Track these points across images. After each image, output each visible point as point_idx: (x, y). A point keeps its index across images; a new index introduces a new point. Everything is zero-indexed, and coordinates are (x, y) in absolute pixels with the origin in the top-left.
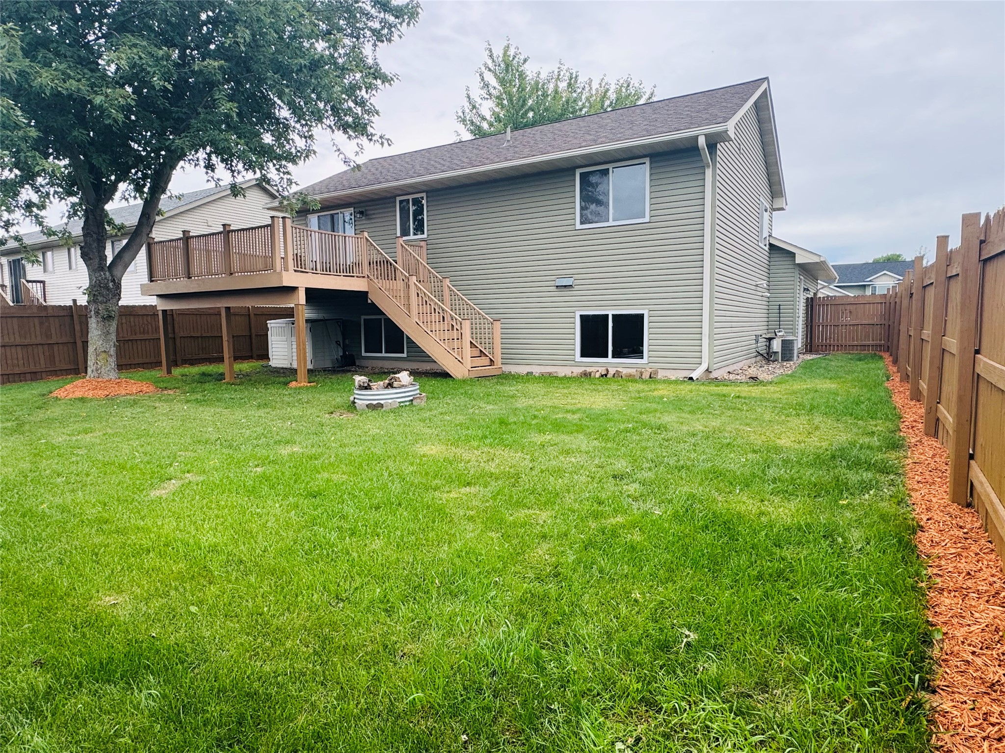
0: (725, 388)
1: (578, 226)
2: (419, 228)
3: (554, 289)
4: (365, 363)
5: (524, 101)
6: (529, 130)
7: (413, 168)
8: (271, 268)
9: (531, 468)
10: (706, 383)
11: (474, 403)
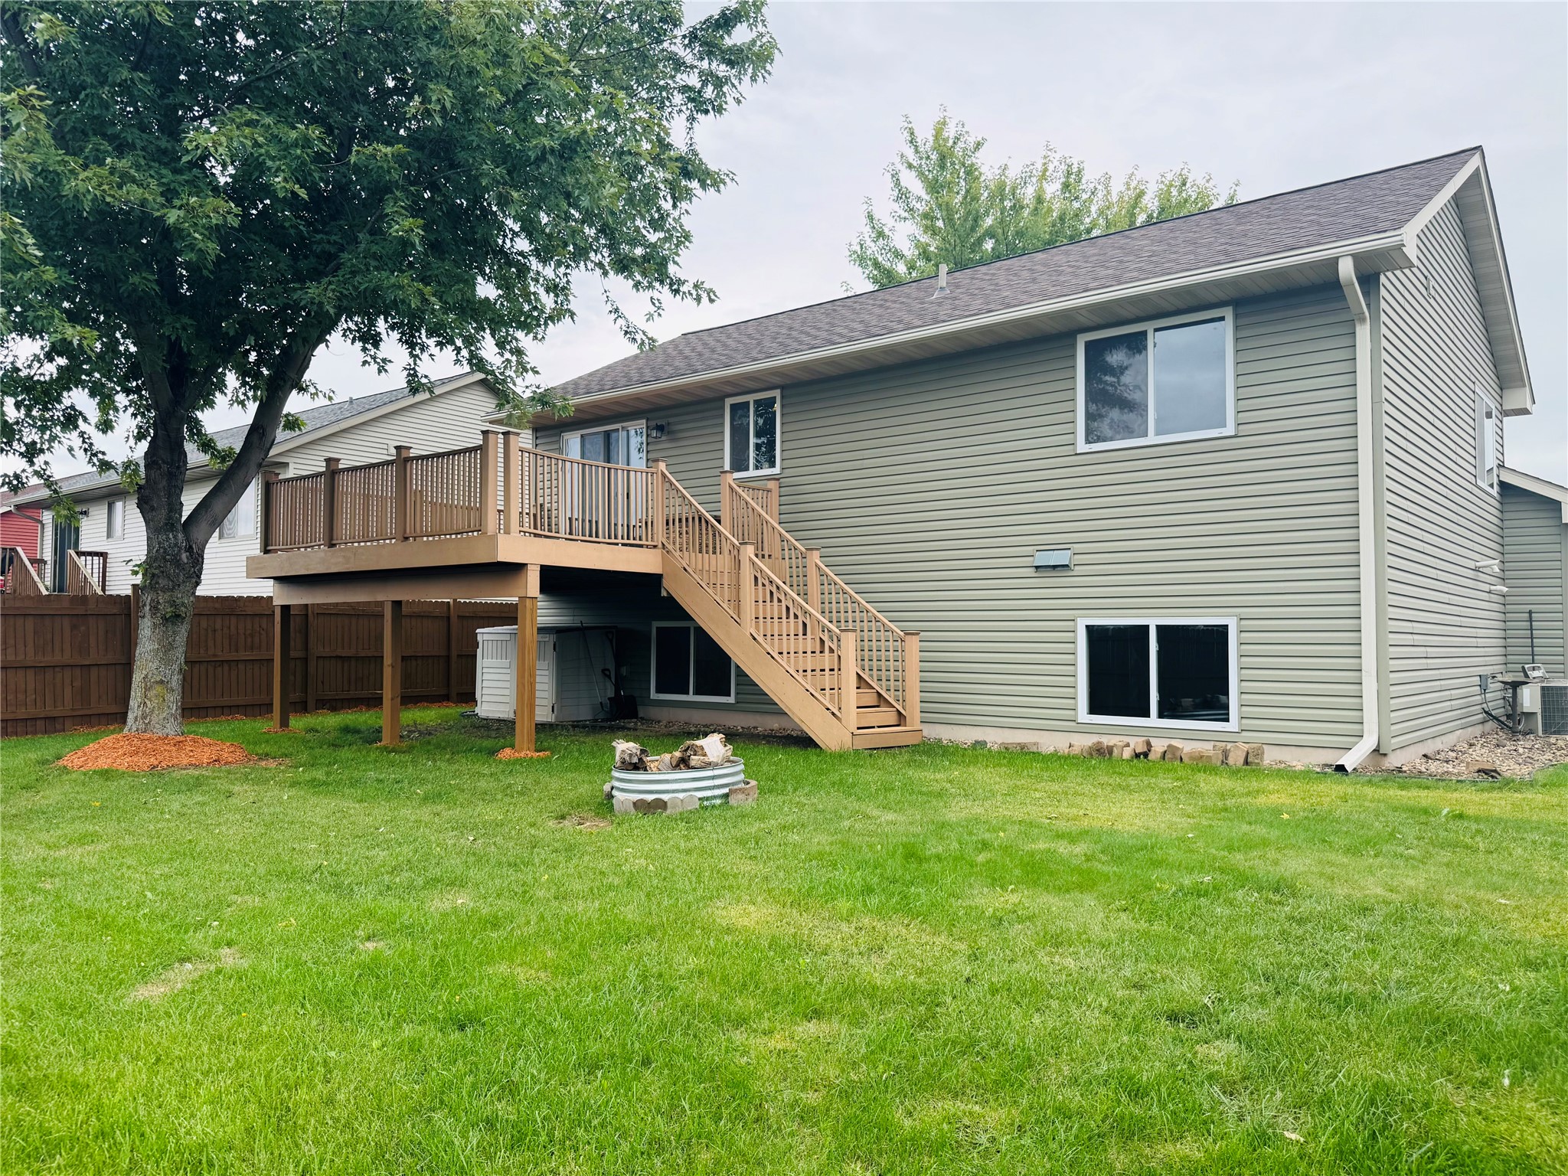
0: (1424, 793)
1: (1082, 446)
2: (767, 455)
3: (1031, 572)
4: (654, 712)
5: (975, 221)
6: (984, 269)
7: (758, 344)
8: (478, 528)
9: (968, 980)
10: (1377, 780)
11: (856, 805)
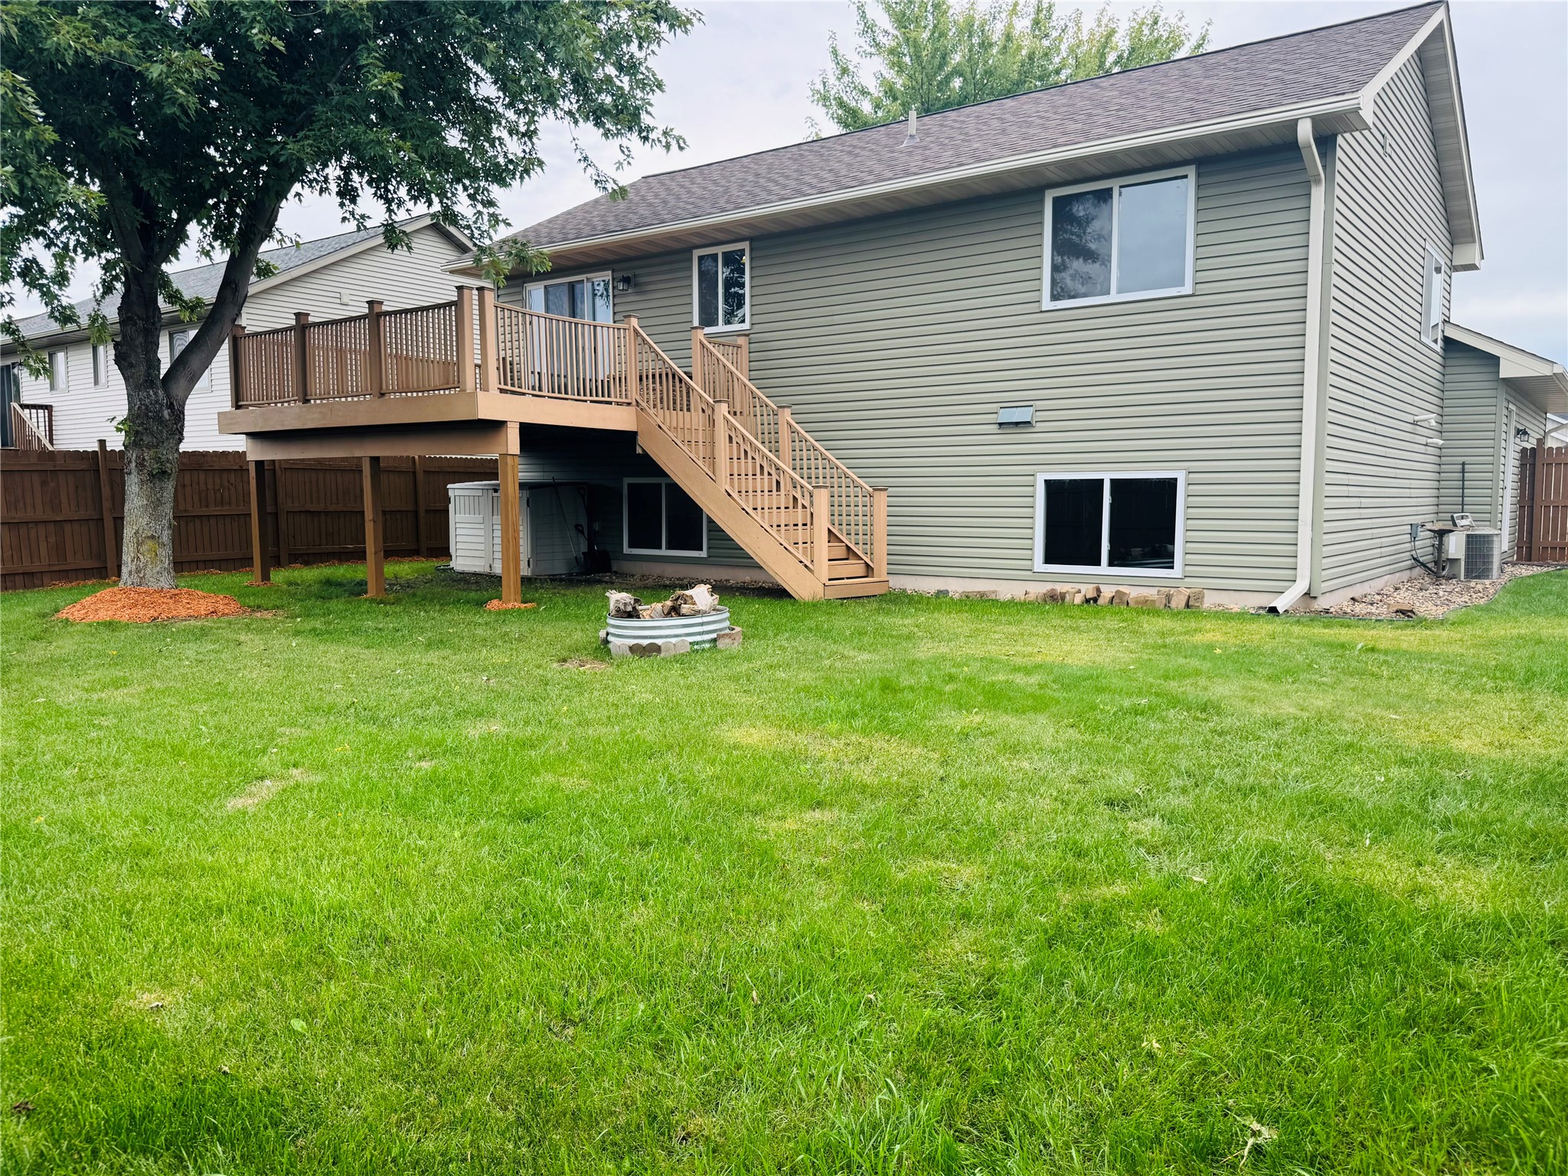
0: (1344, 631)
1: (1047, 304)
2: (736, 310)
3: (994, 428)
4: (627, 567)
5: (944, 57)
6: (953, 115)
7: (726, 192)
8: (456, 385)
9: (942, 779)
10: (1305, 620)
11: (834, 647)
